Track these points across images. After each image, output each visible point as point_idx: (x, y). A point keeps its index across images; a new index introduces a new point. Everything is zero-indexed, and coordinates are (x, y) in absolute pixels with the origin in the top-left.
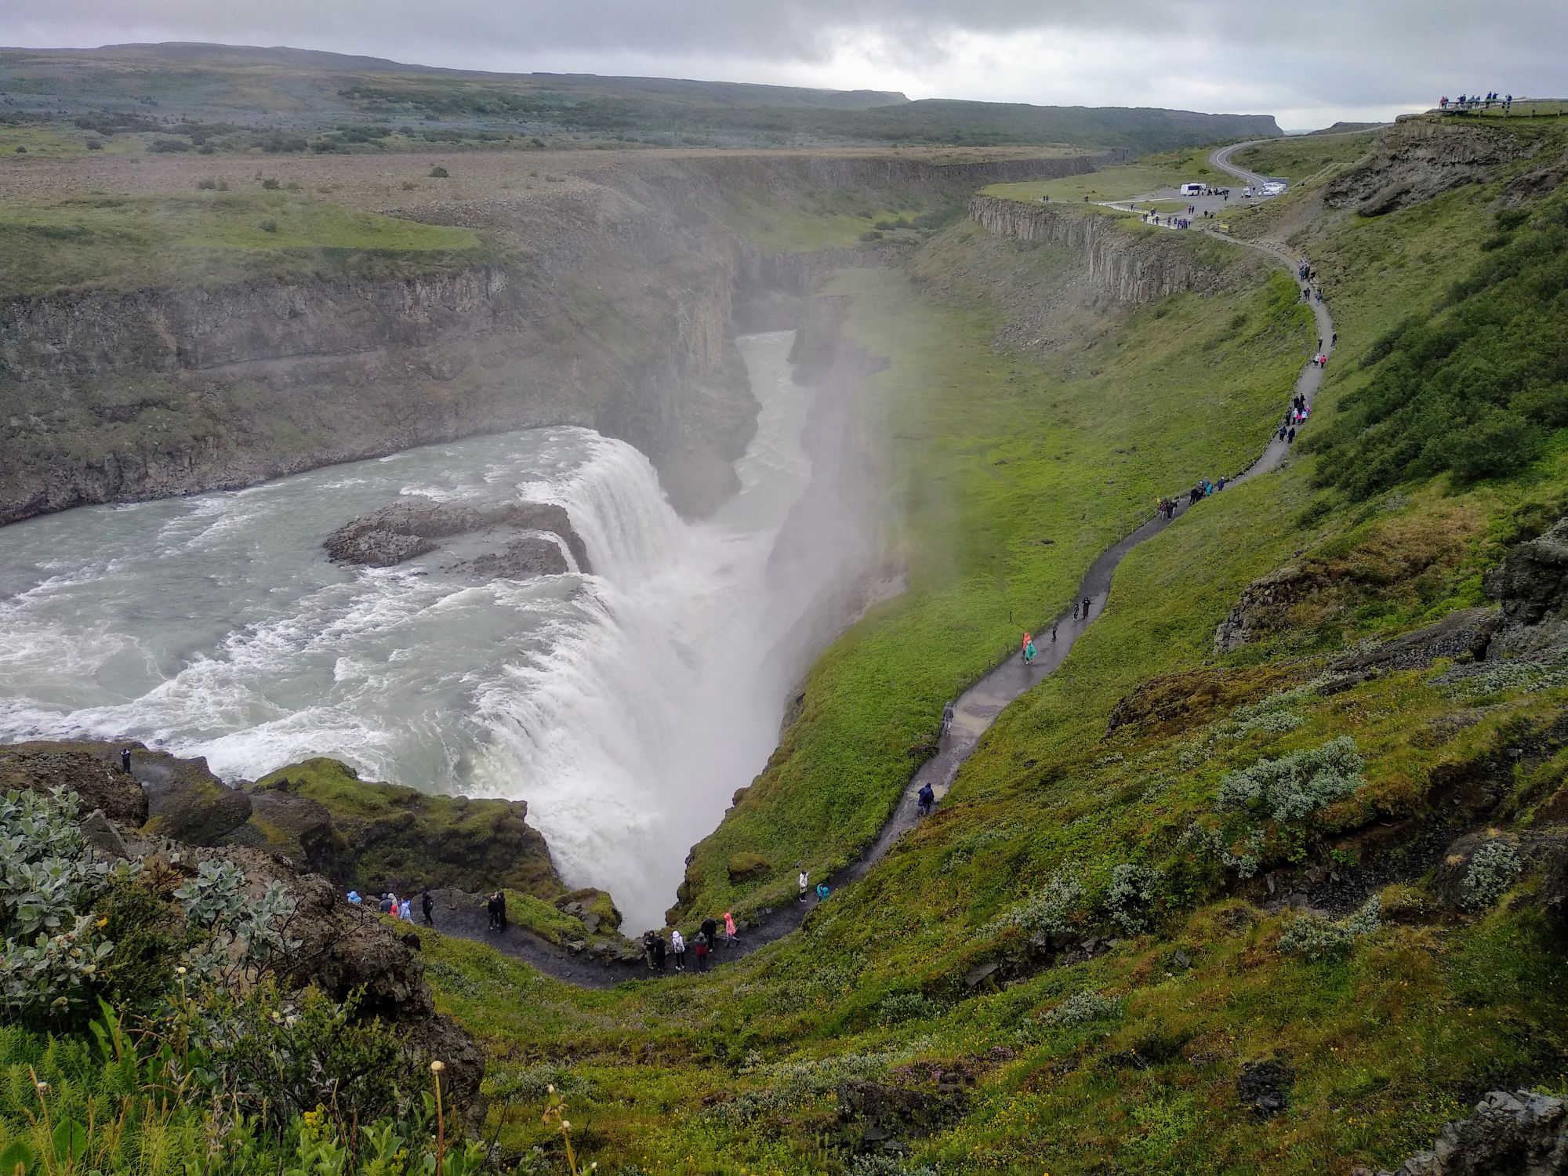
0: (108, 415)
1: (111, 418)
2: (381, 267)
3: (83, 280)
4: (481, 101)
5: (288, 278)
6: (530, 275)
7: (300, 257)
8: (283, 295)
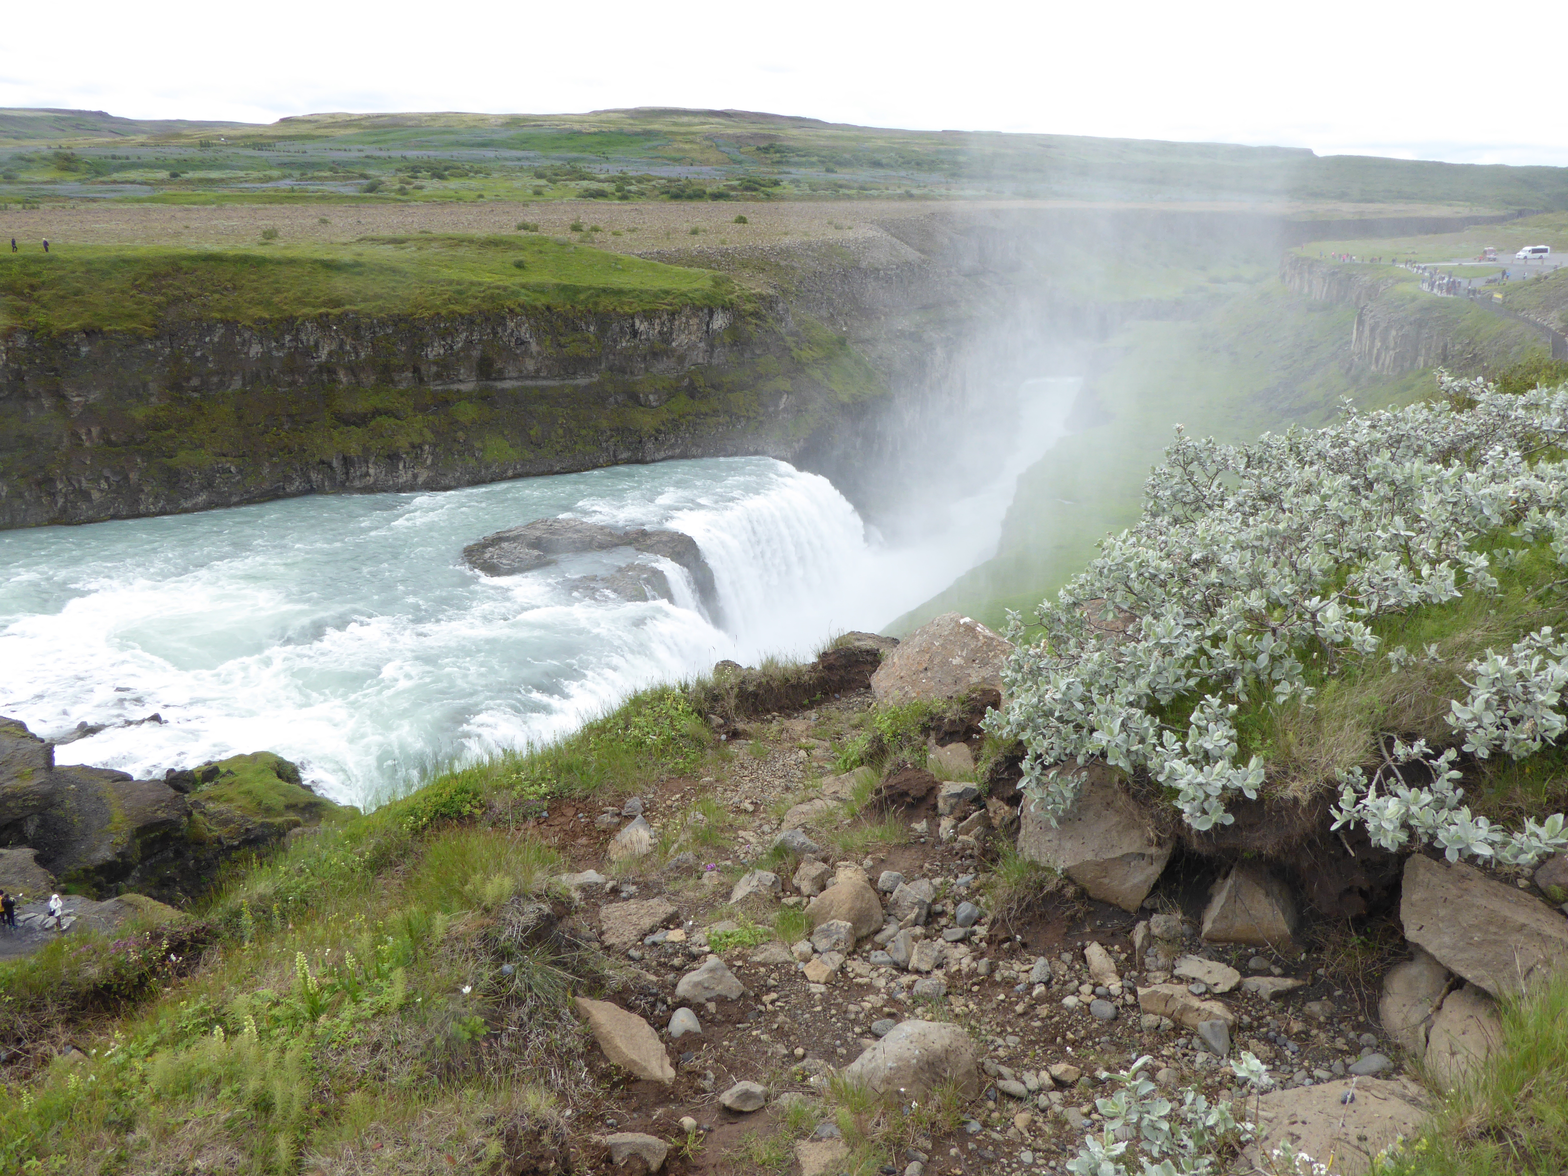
0: (345, 420)
1: (347, 423)
2: (606, 303)
3: (343, 305)
4: (878, 157)
5: (518, 310)
6: (755, 314)
7: (534, 291)
8: (511, 325)
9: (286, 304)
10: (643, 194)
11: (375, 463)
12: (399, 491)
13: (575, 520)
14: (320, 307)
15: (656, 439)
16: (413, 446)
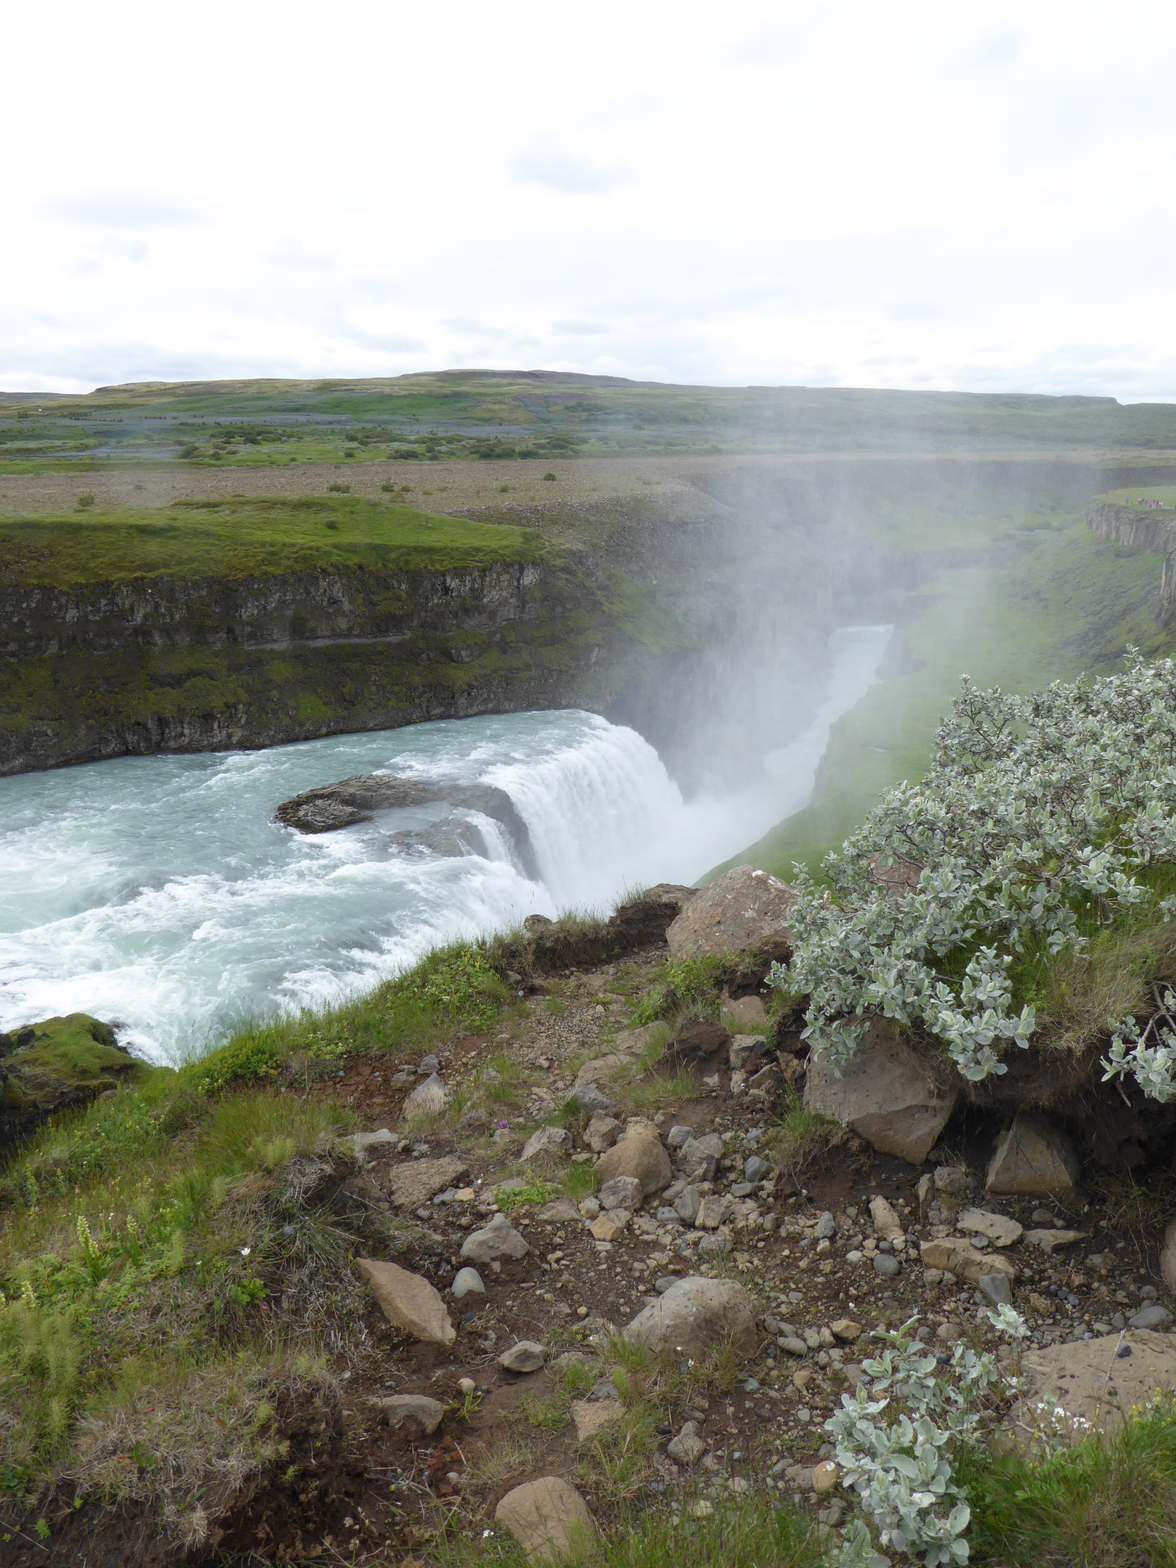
0: (160, 681)
1: (162, 684)
2: (417, 561)
3: (158, 569)
5: (330, 569)
6: (566, 570)
7: (347, 551)
8: (324, 584)
9: (102, 569)
10: (453, 454)
11: (190, 724)
12: (214, 750)
13: (389, 776)
14: (135, 571)
15: (469, 694)
16: (227, 706)
